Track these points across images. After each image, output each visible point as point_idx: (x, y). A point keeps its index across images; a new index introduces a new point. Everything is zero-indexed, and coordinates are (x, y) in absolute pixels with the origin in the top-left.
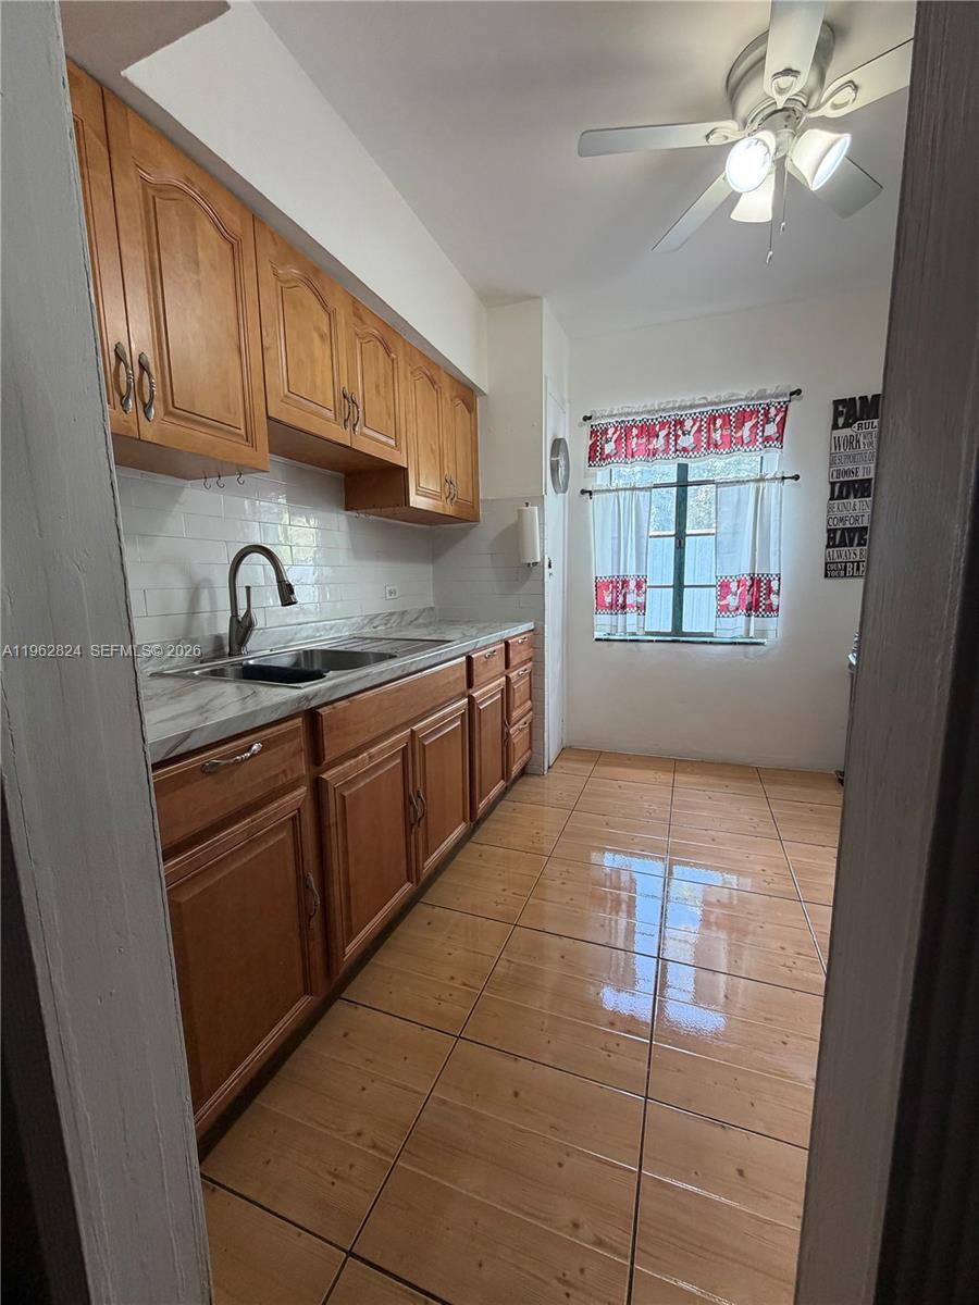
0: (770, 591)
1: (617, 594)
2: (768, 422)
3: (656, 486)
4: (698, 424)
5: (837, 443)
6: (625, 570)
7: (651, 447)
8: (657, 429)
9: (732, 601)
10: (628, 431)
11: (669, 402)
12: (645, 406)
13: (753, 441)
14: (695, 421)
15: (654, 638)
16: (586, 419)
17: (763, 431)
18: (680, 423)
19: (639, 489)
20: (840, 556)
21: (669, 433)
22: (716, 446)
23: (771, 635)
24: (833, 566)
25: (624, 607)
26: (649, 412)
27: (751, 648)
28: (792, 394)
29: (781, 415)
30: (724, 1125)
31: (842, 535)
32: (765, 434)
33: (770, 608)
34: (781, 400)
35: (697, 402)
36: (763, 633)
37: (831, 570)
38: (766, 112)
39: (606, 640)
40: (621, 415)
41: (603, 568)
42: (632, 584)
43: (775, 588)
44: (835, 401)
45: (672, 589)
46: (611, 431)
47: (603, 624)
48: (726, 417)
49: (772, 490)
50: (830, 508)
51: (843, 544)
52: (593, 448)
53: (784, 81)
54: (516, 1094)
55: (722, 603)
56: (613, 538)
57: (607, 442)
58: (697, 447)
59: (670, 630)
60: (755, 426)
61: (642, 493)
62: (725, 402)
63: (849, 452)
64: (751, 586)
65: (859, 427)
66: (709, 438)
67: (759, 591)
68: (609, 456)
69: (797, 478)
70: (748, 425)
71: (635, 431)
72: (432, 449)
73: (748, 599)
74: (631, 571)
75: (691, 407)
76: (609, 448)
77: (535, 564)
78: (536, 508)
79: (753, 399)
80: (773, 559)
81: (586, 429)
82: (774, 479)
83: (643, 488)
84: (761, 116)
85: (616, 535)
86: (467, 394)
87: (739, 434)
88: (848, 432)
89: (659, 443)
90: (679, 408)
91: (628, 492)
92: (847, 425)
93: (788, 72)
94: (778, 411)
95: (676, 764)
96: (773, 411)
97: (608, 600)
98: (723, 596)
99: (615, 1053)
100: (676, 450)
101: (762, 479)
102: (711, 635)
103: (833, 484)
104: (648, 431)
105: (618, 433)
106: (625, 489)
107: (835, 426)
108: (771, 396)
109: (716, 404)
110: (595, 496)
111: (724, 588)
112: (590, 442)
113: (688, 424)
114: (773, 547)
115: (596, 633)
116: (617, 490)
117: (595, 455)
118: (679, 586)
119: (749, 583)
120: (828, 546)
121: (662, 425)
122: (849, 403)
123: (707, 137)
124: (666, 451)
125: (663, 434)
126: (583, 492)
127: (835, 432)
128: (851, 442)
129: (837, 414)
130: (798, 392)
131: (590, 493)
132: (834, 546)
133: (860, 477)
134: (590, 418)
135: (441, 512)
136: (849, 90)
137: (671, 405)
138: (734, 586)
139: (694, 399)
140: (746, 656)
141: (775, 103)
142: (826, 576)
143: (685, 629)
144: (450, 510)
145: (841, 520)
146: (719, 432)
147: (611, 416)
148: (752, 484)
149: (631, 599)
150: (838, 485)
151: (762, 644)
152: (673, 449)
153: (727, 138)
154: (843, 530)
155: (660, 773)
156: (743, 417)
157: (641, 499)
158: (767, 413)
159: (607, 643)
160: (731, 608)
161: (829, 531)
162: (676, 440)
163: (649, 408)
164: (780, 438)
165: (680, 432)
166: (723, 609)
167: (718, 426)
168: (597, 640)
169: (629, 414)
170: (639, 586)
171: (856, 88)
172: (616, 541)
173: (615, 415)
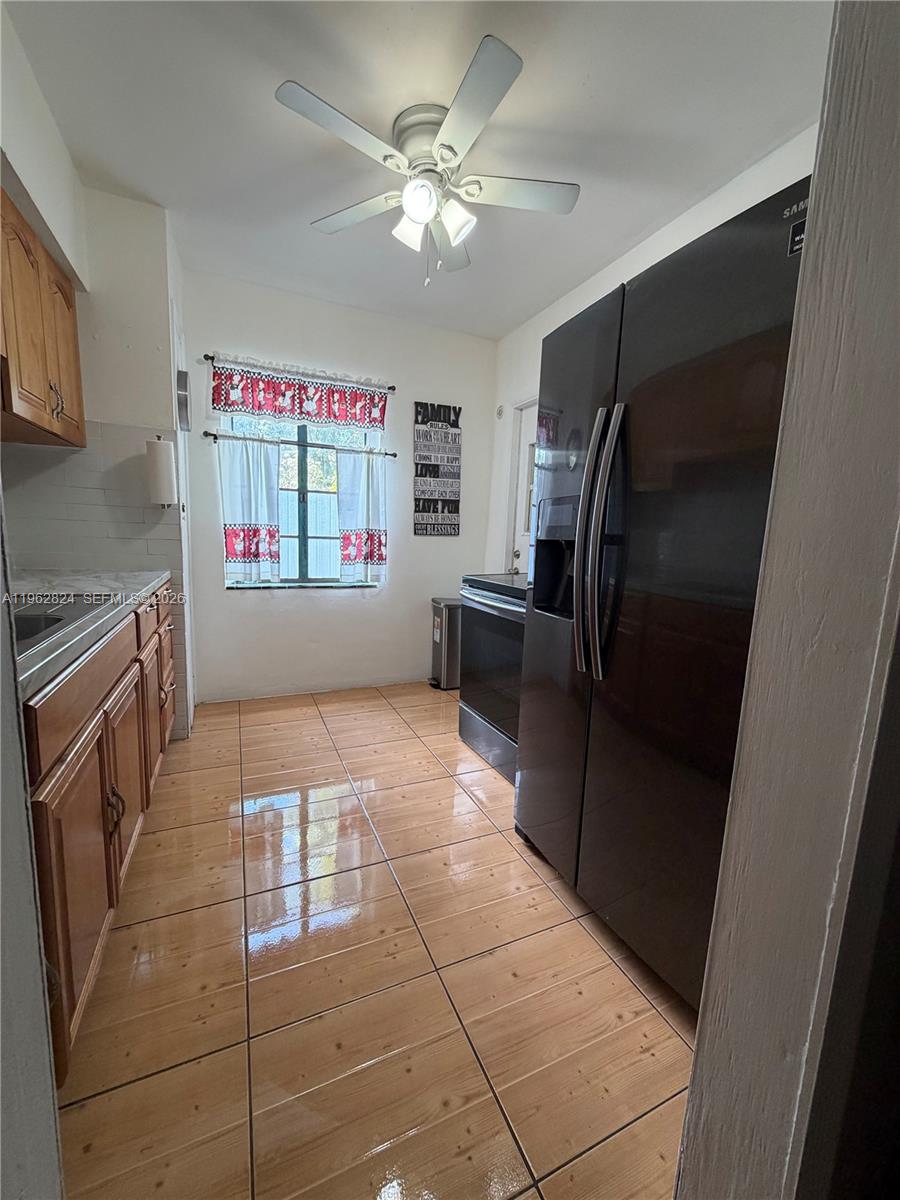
0: (380, 542)
1: (249, 543)
2: (374, 407)
3: (283, 442)
4: (319, 394)
5: (418, 434)
6: (257, 519)
7: (277, 403)
8: (283, 387)
9: (352, 551)
10: (255, 382)
11: (293, 366)
12: (270, 363)
13: (362, 420)
14: (317, 390)
15: (287, 585)
16: (207, 357)
17: (370, 413)
18: (303, 388)
19: (267, 442)
20: (423, 520)
21: (294, 396)
22: (335, 417)
23: (383, 579)
24: (419, 527)
25: (257, 555)
26: (275, 370)
27: (367, 590)
28: (389, 388)
29: (383, 403)
30: (491, 951)
31: (424, 503)
32: (372, 416)
33: (381, 558)
34: (381, 391)
35: (318, 374)
36: (377, 578)
37: (419, 529)
38: (427, 167)
39: (237, 588)
40: (247, 365)
41: (232, 515)
42: (263, 533)
43: (383, 542)
44: (416, 403)
45: (297, 540)
46: (236, 379)
47: (236, 571)
48: (342, 393)
49: (378, 461)
50: (415, 483)
51: (424, 511)
52: (217, 390)
53: (447, 154)
54: (339, 1046)
55: (345, 553)
56: (242, 487)
57: (233, 388)
58: (319, 414)
59: (297, 577)
60: (364, 407)
61: (270, 446)
62: (341, 380)
63: (427, 443)
64: (367, 539)
65: (431, 426)
66: (329, 407)
67: (372, 543)
68: (233, 403)
69: (395, 455)
70: (359, 405)
71: (262, 385)
72: (32, 341)
73: (365, 550)
74: (262, 520)
75: (313, 376)
76: (235, 395)
77: (169, 506)
78: (172, 444)
79: (362, 384)
80: (382, 518)
81: (207, 369)
82: (380, 453)
83: (271, 442)
84: (422, 168)
85: (246, 483)
86: (65, 283)
87: (353, 411)
88: (422, 427)
89: (285, 402)
90: (303, 374)
91: (255, 443)
92: (424, 422)
93: (450, 148)
94: (380, 399)
95: (314, 697)
96: (377, 400)
97: (239, 547)
98: (345, 547)
99: (397, 952)
100: (302, 413)
101: (371, 452)
102: (337, 581)
103: (417, 465)
104: (273, 387)
105: (244, 382)
106: (254, 440)
107: (416, 422)
108: (375, 386)
109: (334, 380)
110: (220, 441)
111: (346, 539)
112: (214, 384)
113: (311, 391)
114: (382, 510)
115: (226, 581)
116: (245, 439)
117: (219, 397)
118: (303, 537)
119: (365, 536)
120: (416, 511)
121: (289, 386)
122: (424, 406)
123: (386, 158)
124: (292, 411)
125: (289, 394)
126: (206, 434)
127: (417, 426)
128: (426, 435)
129: (417, 413)
130: (392, 388)
131: (216, 437)
132: (419, 511)
133: (433, 463)
134: (212, 358)
135: (47, 427)
136: (477, 187)
137: (294, 370)
138: (353, 538)
139: (315, 370)
140: (363, 595)
141: (436, 165)
142: (415, 533)
143: (311, 575)
144: (56, 427)
145: (423, 492)
146: (337, 404)
147: (236, 363)
148: (364, 454)
149: (263, 548)
150: (419, 466)
151: (375, 587)
152: (298, 411)
153: (399, 168)
154: (425, 500)
155: (305, 709)
156: (356, 397)
157: (270, 451)
158: (372, 399)
159: (239, 591)
160: (352, 558)
161: (416, 500)
162: (301, 403)
163: (274, 365)
164: (382, 421)
165: (304, 397)
166: (346, 558)
167: (336, 399)
168: (228, 588)
169: (256, 366)
170: (272, 535)
171: (481, 188)
172: (246, 490)
173: (240, 363)
